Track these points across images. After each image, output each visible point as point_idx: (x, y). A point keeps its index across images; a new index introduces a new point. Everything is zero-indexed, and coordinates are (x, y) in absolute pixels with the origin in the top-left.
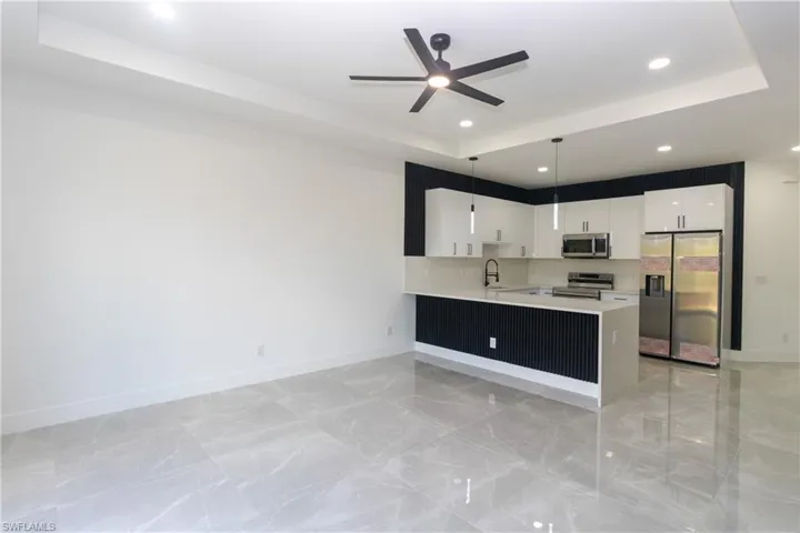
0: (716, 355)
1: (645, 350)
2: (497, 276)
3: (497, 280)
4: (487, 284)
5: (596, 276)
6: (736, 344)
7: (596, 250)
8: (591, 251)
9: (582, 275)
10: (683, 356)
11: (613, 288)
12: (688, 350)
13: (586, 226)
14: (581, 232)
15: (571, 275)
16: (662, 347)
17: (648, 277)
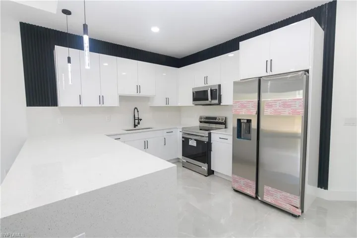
0: (299, 205)
1: (236, 187)
3: (139, 124)
5: (215, 118)
6: (323, 182)
7: (212, 99)
8: (208, 100)
9: (207, 118)
10: (267, 199)
11: (226, 128)
12: (272, 195)
13: (206, 80)
14: (204, 85)
15: (201, 118)
16: (250, 187)
17: (239, 120)
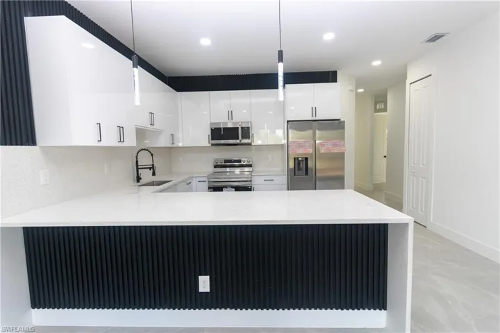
2: (152, 168)
3: (154, 174)
4: (139, 179)
5: (239, 161)
7: (242, 137)
13: (230, 115)
15: (216, 161)
17: (295, 160)
